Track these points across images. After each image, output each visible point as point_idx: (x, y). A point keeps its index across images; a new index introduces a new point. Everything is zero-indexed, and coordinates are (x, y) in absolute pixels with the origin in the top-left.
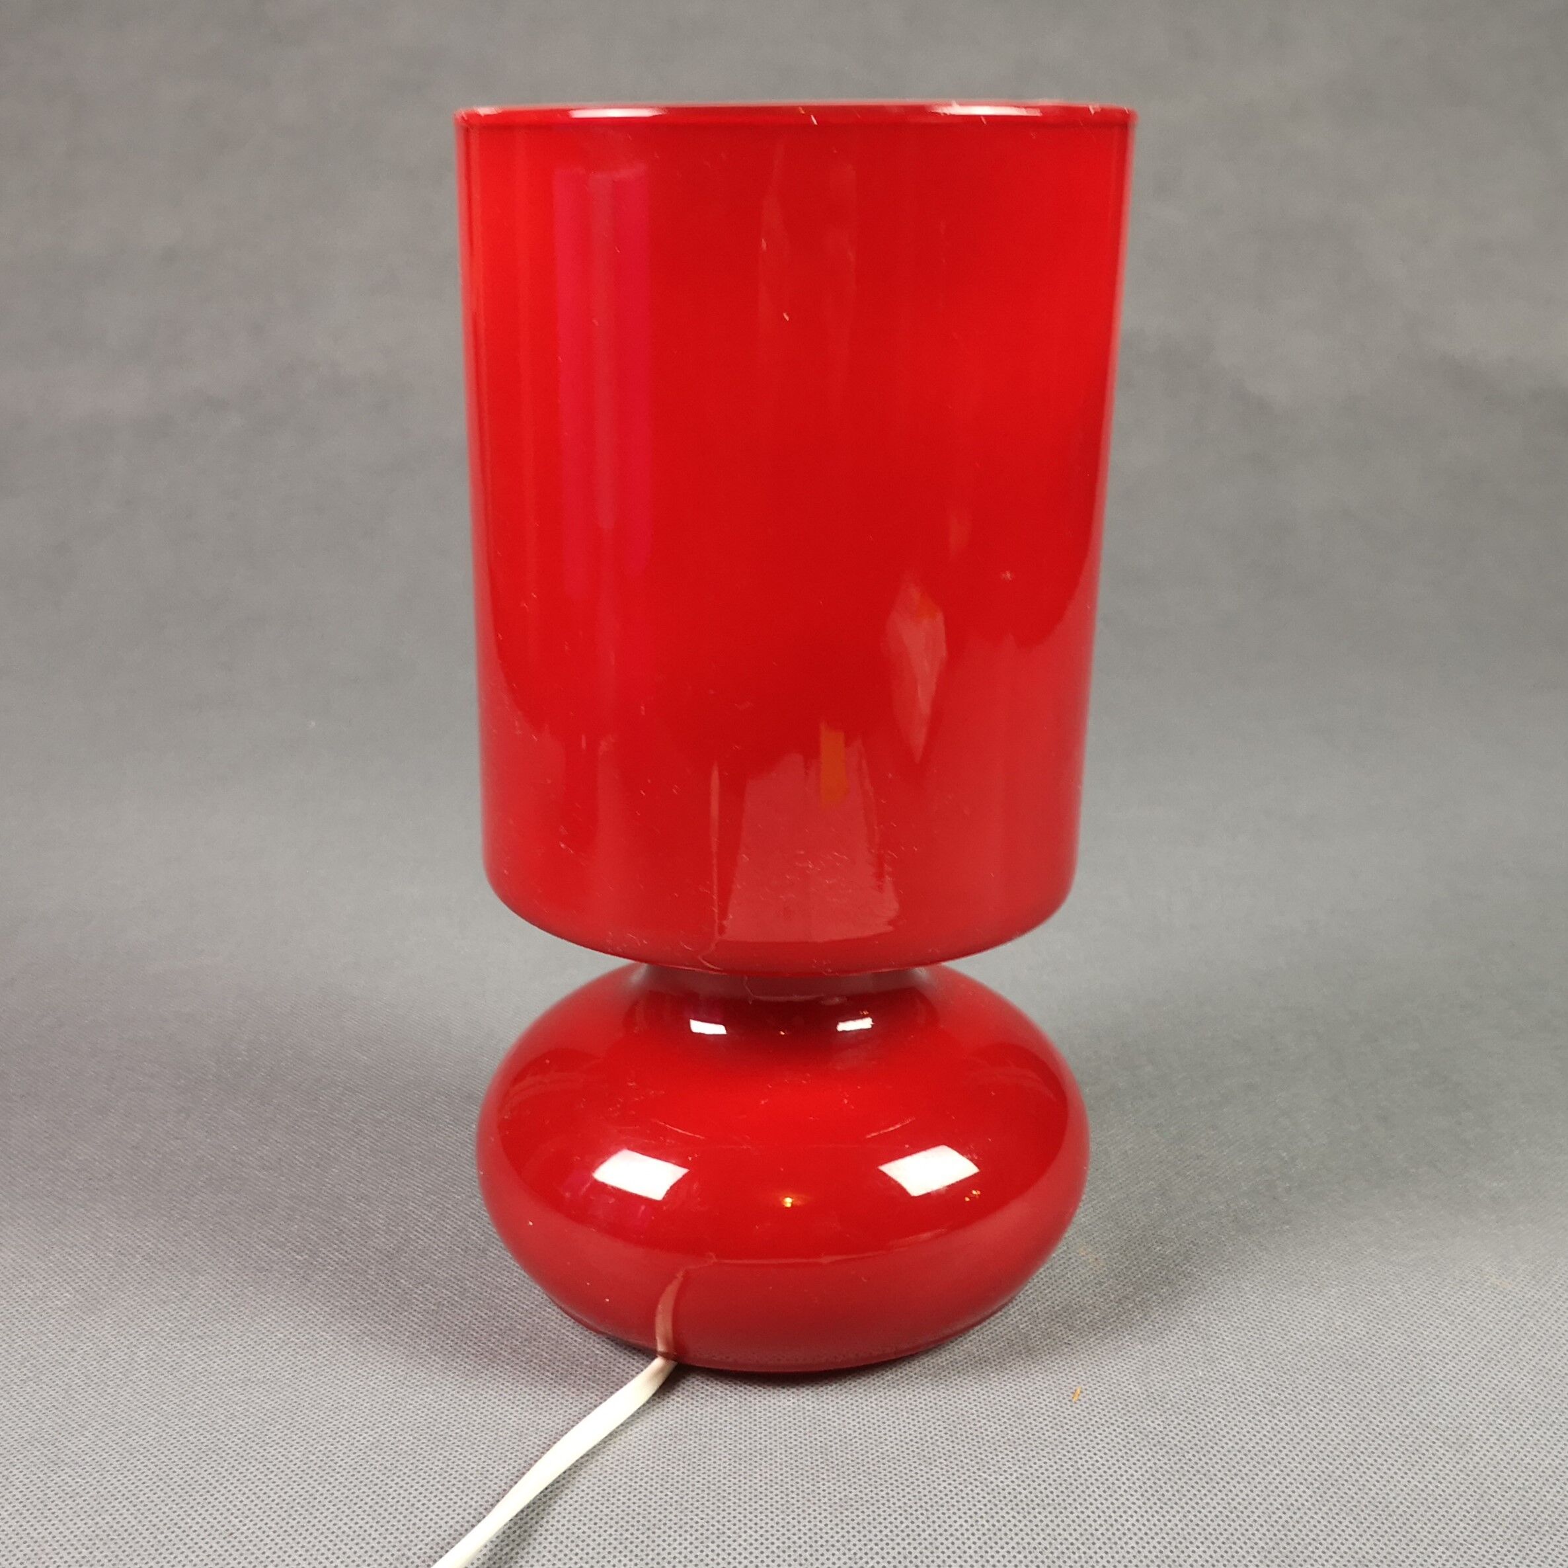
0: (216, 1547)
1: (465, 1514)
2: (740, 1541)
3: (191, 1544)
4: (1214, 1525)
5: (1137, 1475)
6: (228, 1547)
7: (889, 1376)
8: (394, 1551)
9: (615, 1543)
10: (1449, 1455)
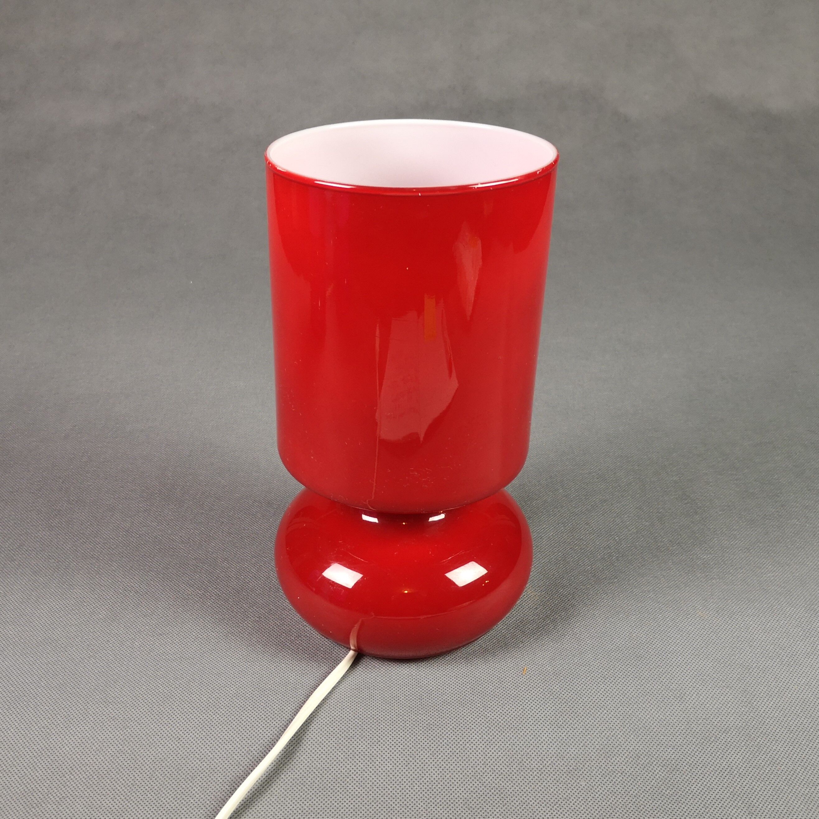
0: (174, 745)
1: (274, 730)
2: (386, 745)
3: (163, 744)
4: (578, 738)
5: (548, 713)
6: (178, 745)
7: (448, 658)
8: (246, 748)
9: (336, 745)
10: (676, 703)
